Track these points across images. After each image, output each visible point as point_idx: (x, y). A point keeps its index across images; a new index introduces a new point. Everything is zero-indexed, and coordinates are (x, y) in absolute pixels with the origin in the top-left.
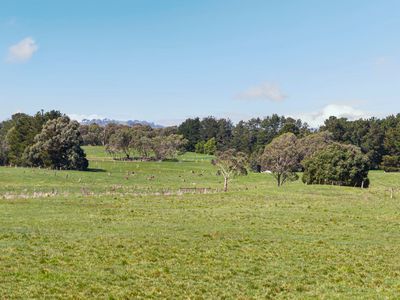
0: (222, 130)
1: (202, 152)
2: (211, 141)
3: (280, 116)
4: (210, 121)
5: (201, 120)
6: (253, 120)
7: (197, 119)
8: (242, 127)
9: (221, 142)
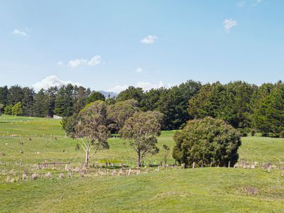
0: (26, 96)
1: (10, 114)
2: (18, 105)
3: (73, 85)
4: (16, 89)
5: (9, 88)
6: (52, 89)
7: (6, 87)
8: (43, 93)
9: (25, 106)
